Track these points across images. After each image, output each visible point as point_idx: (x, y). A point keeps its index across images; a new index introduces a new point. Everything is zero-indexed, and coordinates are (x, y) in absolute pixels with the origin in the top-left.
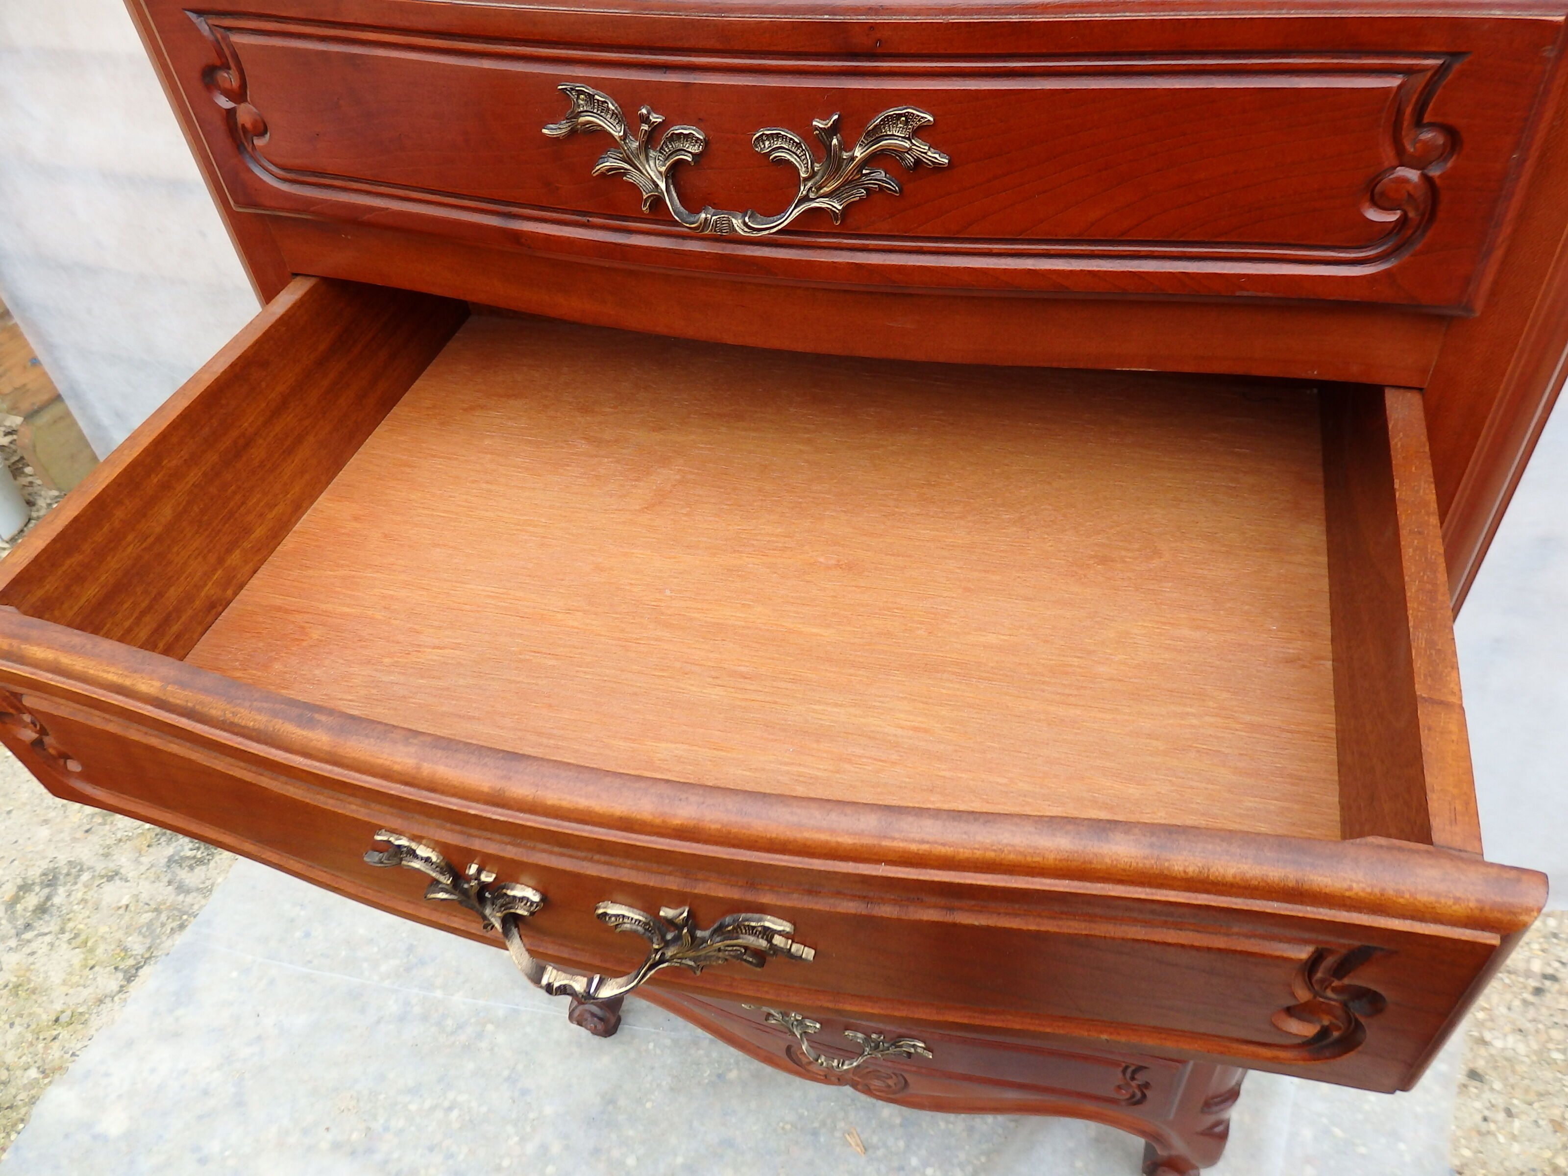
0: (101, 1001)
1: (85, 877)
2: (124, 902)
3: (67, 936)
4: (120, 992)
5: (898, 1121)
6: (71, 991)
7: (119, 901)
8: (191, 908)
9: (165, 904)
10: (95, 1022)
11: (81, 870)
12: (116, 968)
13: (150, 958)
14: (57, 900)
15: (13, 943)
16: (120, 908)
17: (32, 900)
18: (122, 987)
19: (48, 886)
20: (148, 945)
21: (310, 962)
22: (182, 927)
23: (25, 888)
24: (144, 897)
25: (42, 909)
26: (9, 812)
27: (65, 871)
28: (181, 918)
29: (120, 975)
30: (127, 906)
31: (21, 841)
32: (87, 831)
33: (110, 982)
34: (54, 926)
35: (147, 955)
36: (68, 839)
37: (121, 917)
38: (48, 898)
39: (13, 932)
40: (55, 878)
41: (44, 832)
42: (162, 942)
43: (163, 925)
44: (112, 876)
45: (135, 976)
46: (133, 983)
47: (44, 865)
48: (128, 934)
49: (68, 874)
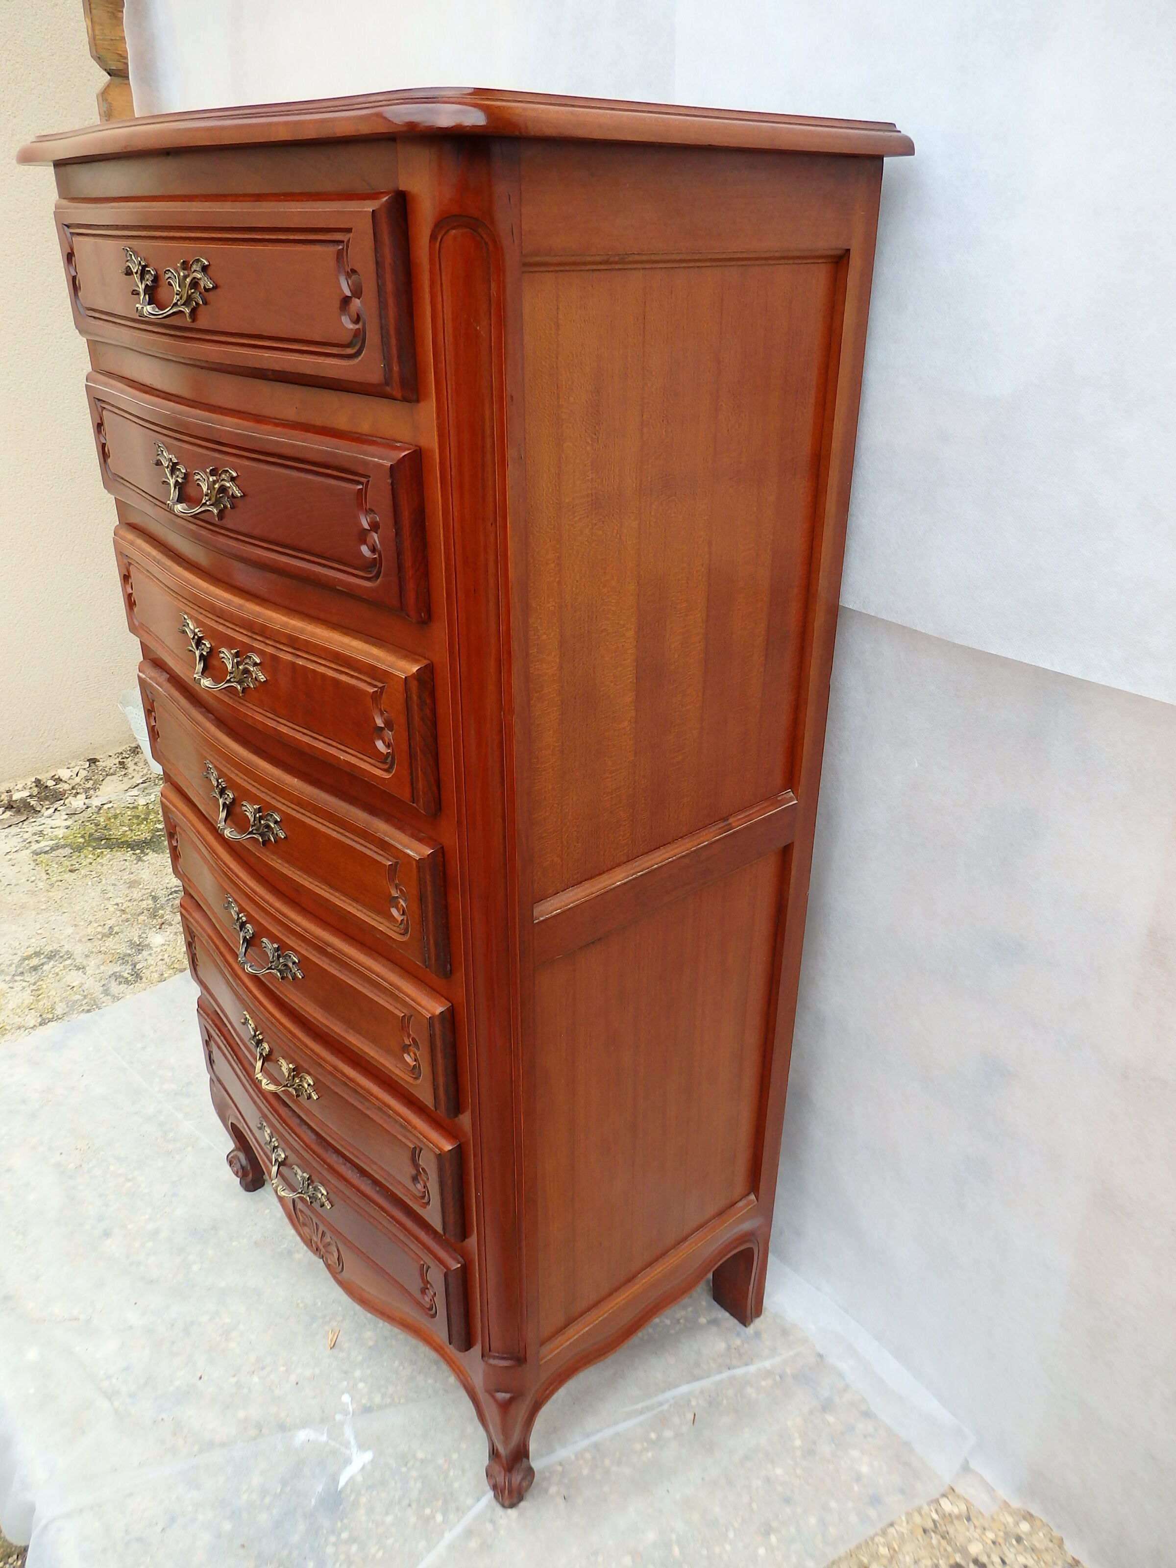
0: (19, 1028)
1: (68, 962)
2: (74, 984)
3: (34, 987)
4: (32, 1028)
5: (371, 1343)
6: (11, 1016)
7: (72, 983)
8: (101, 1004)
9: (92, 995)
10: (8, 1036)
11: (69, 958)
12: (41, 1016)
13: (60, 1019)
14: (45, 967)
15: (8, 978)
16: (69, 986)
17: (35, 962)
18: (35, 1026)
19: (48, 958)
20: (65, 1012)
21: (132, 1063)
22: (89, 1011)
23: (37, 954)
24: (85, 987)
25: (35, 968)
26: (64, 913)
27: (61, 955)
28: (92, 1006)
29: (39, 1020)
30: (73, 987)
31: (56, 930)
32: (89, 940)
33: (31, 1019)
34: (32, 980)
35: (60, 1017)
36: (77, 939)
37: (66, 991)
38: (43, 964)
39: (13, 973)
40: (55, 955)
41: (70, 930)
42: (73, 1014)
43: (81, 1005)
44: (81, 968)
45: (46, 1024)
46: (41, 1027)
47: (56, 946)
48: (61, 1001)
49: (62, 957)
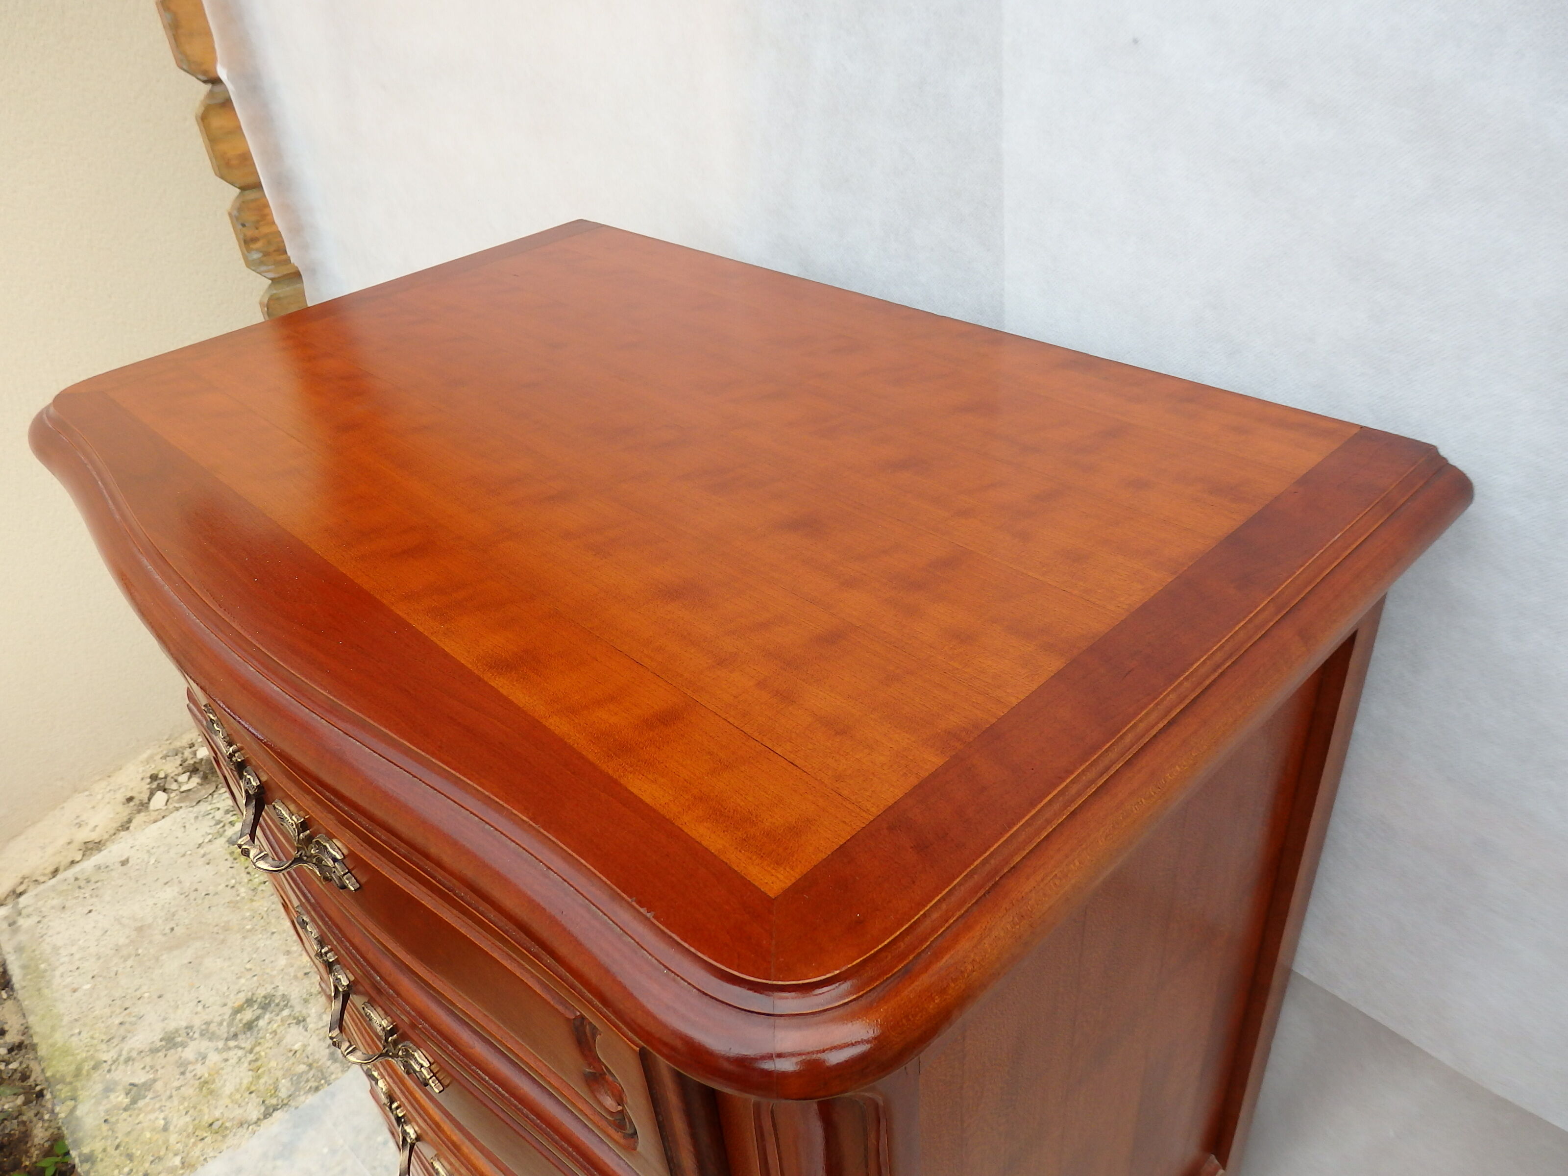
0: (241, 1125)
1: (286, 1013)
2: (296, 1047)
3: (251, 1057)
4: (256, 1123)
6: (230, 1105)
7: (293, 1045)
8: (330, 1076)
9: (318, 1063)
10: (230, 1141)
11: (286, 1005)
12: (263, 1102)
13: (286, 1104)
14: (262, 1023)
15: (220, 1044)
16: (291, 1051)
17: (248, 1015)
18: (259, 1119)
19: (263, 1008)
20: (290, 1093)
21: (375, 1168)
22: (317, 1089)
23: (249, 1002)
24: (309, 1049)
25: (249, 1026)
26: (273, 933)
27: (277, 1001)
28: (320, 1081)
29: (263, 1109)
30: (296, 1052)
31: (266, 961)
32: (306, 974)
33: (254, 1112)
34: (247, 1045)
35: (285, 1102)
36: (292, 974)
37: (288, 1059)
38: (258, 1018)
39: (225, 1035)
40: (269, 1003)
41: (282, 961)
42: (299, 1095)
43: (307, 1081)
44: (301, 1021)
45: (271, 1115)
46: (266, 1120)
47: (268, 989)
48: (284, 1077)
49: (278, 1005)
